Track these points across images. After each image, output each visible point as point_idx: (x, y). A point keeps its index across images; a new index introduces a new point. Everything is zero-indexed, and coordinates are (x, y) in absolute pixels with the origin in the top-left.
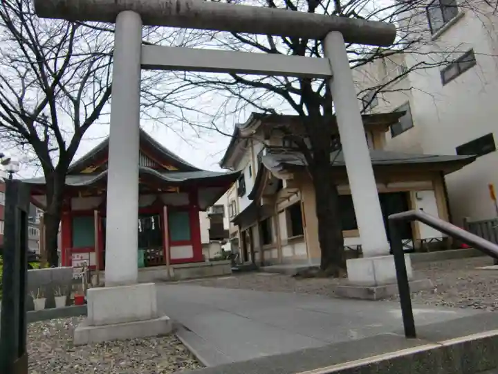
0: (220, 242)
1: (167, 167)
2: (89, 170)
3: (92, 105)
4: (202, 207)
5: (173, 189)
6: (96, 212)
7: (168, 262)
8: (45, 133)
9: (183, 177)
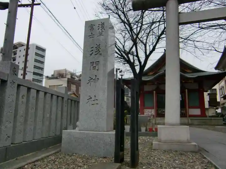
0: (215, 108)
1: (187, 71)
2: (151, 74)
3: (152, 45)
4: (205, 90)
5: (190, 81)
6: (154, 92)
7: (188, 116)
8: (133, 59)
9: (195, 75)
